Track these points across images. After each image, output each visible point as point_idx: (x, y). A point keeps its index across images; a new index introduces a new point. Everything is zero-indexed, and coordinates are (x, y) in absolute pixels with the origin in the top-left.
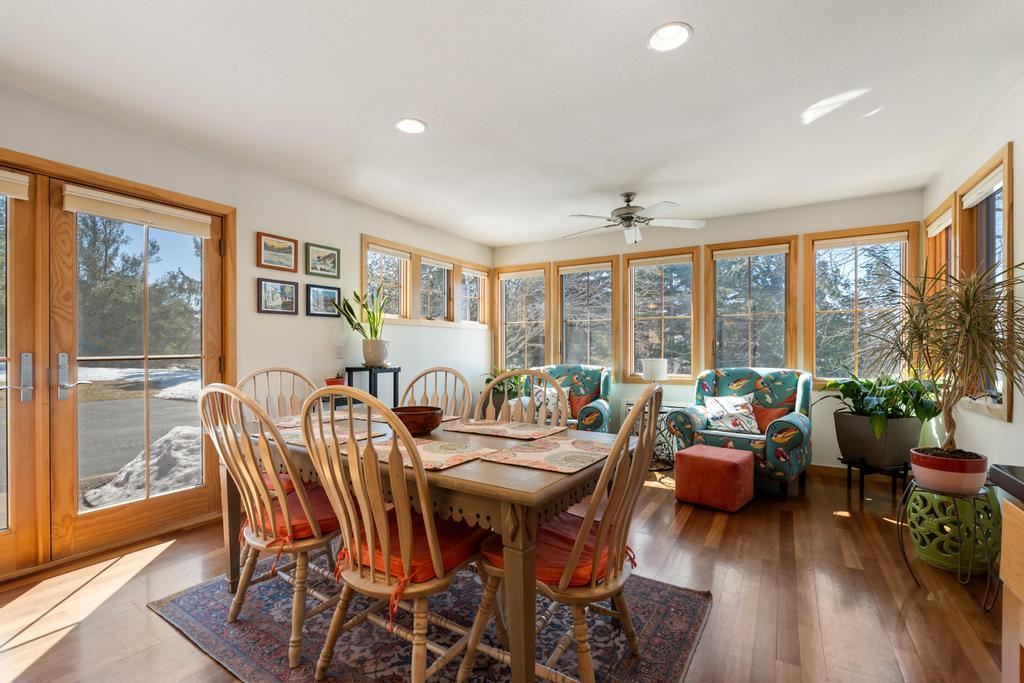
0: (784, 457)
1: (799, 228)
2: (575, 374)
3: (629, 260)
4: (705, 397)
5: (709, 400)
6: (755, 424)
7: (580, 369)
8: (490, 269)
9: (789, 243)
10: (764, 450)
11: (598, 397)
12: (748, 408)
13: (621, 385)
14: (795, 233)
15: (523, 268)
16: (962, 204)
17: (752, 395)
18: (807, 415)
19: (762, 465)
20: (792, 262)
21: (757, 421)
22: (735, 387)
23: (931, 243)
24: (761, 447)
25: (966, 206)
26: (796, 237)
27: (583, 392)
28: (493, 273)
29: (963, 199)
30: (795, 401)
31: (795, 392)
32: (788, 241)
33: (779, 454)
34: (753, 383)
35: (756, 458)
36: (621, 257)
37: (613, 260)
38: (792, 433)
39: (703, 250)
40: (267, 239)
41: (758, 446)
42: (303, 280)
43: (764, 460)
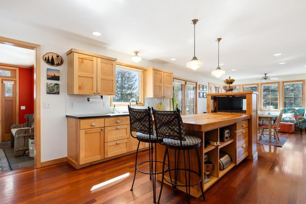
3: (262, 84)
4: (282, 113)
6: (295, 119)
9: (303, 81)
12: (293, 116)
17: (294, 113)
22: (289, 111)
26: (305, 80)
30: (304, 114)
31: (304, 112)
33: (300, 123)
34: (294, 111)
35: (295, 125)
36: (260, 84)
37: (258, 84)
38: (303, 120)
39: (281, 83)
40: (200, 85)
41: (296, 122)
42: (203, 92)
43: (297, 125)
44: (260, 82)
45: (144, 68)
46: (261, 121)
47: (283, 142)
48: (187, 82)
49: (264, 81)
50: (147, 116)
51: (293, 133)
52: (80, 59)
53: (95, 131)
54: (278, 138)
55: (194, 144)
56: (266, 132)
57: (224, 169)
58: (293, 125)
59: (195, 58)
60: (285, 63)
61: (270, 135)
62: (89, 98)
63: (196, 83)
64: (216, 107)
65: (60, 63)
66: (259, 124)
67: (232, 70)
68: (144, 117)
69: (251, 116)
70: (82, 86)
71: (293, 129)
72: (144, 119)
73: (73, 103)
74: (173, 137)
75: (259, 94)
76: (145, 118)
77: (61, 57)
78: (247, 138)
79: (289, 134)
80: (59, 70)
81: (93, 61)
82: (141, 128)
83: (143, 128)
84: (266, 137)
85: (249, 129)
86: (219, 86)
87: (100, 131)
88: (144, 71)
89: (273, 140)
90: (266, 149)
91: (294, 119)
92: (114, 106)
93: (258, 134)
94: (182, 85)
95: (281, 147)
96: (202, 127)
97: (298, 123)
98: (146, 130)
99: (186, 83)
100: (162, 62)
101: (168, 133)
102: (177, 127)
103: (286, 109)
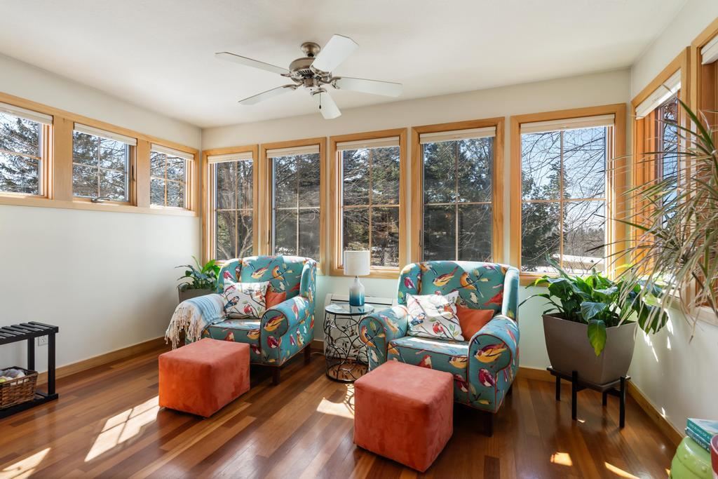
0: (490, 381)
1: (506, 109)
2: (277, 267)
3: (336, 143)
4: (407, 295)
5: (410, 299)
6: (458, 329)
7: (282, 261)
8: (198, 151)
9: (496, 126)
10: (467, 370)
11: (297, 294)
12: (451, 311)
13: (328, 278)
14: (502, 115)
15: (232, 151)
16: (700, 57)
17: (456, 294)
18: (514, 319)
19: (464, 389)
20: (499, 147)
21: (461, 325)
22: (439, 283)
23: (640, 125)
24: (462, 366)
25: (706, 60)
26: (502, 119)
27: (282, 287)
28: (200, 156)
29: (703, 51)
30: (501, 300)
31: (502, 290)
32: (494, 123)
34: (458, 282)
36: (328, 138)
37: (321, 142)
38: (498, 351)
39: (410, 134)
44: (329, 131)
91: (454, 332)
97: (471, 372)
103: (428, 265)
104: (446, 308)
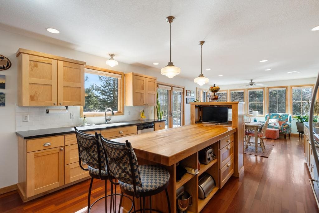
4: (267, 119)
14: (287, 85)
18: (290, 123)
20: (287, 91)
22: (274, 117)
30: (288, 120)
31: (288, 118)
33: (284, 129)
35: (280, 130)
36: (246, 89)
37: (244, 90)
38: (287, 126)
39: (266, 88)
40: (187, 91)
41: (280, 128)
42: (190, 97)
43: (281, 131)
44: (246, 87)
45: (123, 73)
46: (248, 130)
47: (269, 151)
48: (174, 88)
49: (250, 87)
50: (95, 145)
51: (277, 139)
52: (32, 62)
53: (50, 153)
54: (264, 147)
55: (157, 188)
56: (252, 140)
57: (205, 198)
58: (278, 131)
59: (171, 64)
60: (270, 70)
61: (256, 143)
62: (48, 110)
63: (183, 88)
64: (201, 117)
65: (5, 66)
66: (245, 132)
67: (219, 76)
68: (92, 146)
69: (237, 129)
70: (35, 95)
71: (278, 135)
72: (93, 149)
73: (26, 117)
74: (126, 181)
75: (245, 104)
76: (94, 147)
77: (7, 59)
78: (232, 154)
79: (274, 140)
80: (5, 76)
81: (51, 64)
82: (89, 160)
83: (91, 161)
84: (252, 146)
85: (234, 142)
86: (207, 92)
87: (58, 151)
88: (124, 76)
89: (259, 149)
90: (253, 158)
91: (278, 125)
92: (85, 118)
93: (244, 143)
94: (168, 90)
95: (268, 158)
96: (170, 160)
97: (282, 129)
98: (95, 164)
99: (172, 89)
100: (145, 67)
101: (118, 173)
102: (130, 168)
103: (271, 114)
104: (276, 121)
